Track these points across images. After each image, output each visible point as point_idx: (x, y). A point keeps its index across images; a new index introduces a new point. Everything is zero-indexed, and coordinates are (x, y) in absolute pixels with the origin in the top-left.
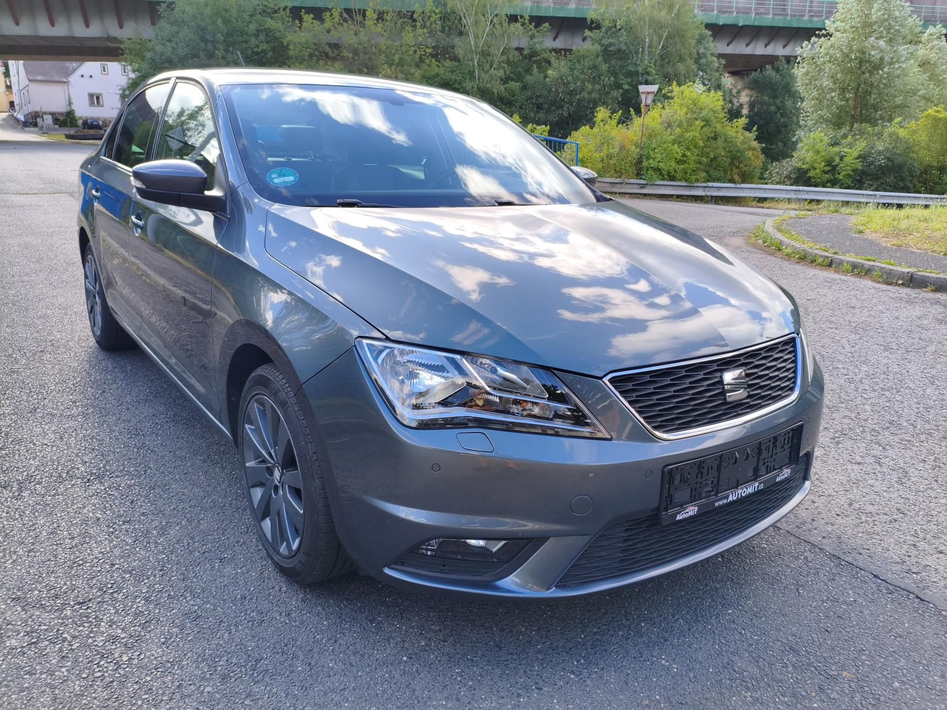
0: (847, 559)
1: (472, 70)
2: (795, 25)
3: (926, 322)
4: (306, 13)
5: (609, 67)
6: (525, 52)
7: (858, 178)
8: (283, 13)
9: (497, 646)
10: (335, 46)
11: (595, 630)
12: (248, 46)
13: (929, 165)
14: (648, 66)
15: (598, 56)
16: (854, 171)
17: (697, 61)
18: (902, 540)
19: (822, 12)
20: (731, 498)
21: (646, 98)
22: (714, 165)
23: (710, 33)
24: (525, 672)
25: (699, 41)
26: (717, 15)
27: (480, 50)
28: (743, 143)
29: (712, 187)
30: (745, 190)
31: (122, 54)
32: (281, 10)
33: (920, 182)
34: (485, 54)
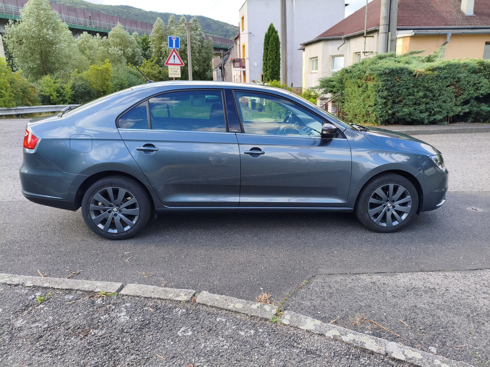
7: (74, 98)
16: (71, 95)
22: (16, 97)
29: (19, 109)
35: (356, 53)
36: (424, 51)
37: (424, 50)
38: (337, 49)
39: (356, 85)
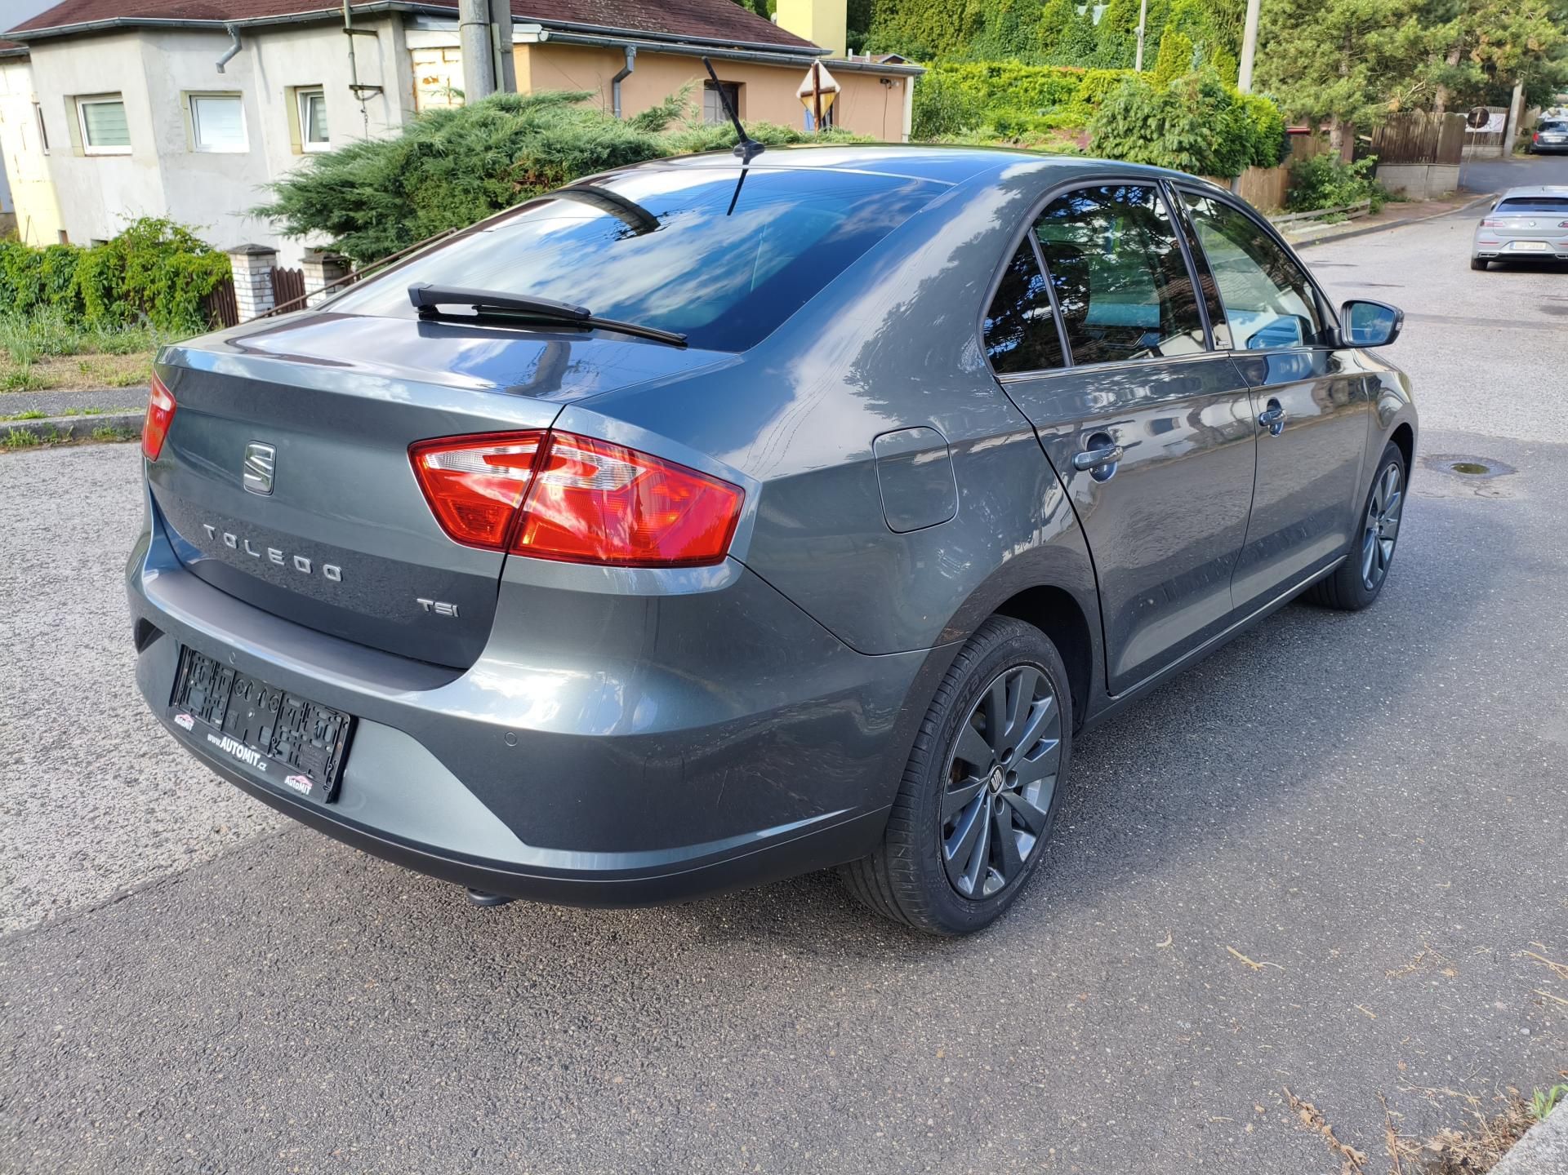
35: (296, 88)
36: (591, 95)
37: (591, 92)
38: (215, 68)
39: (483, 199)
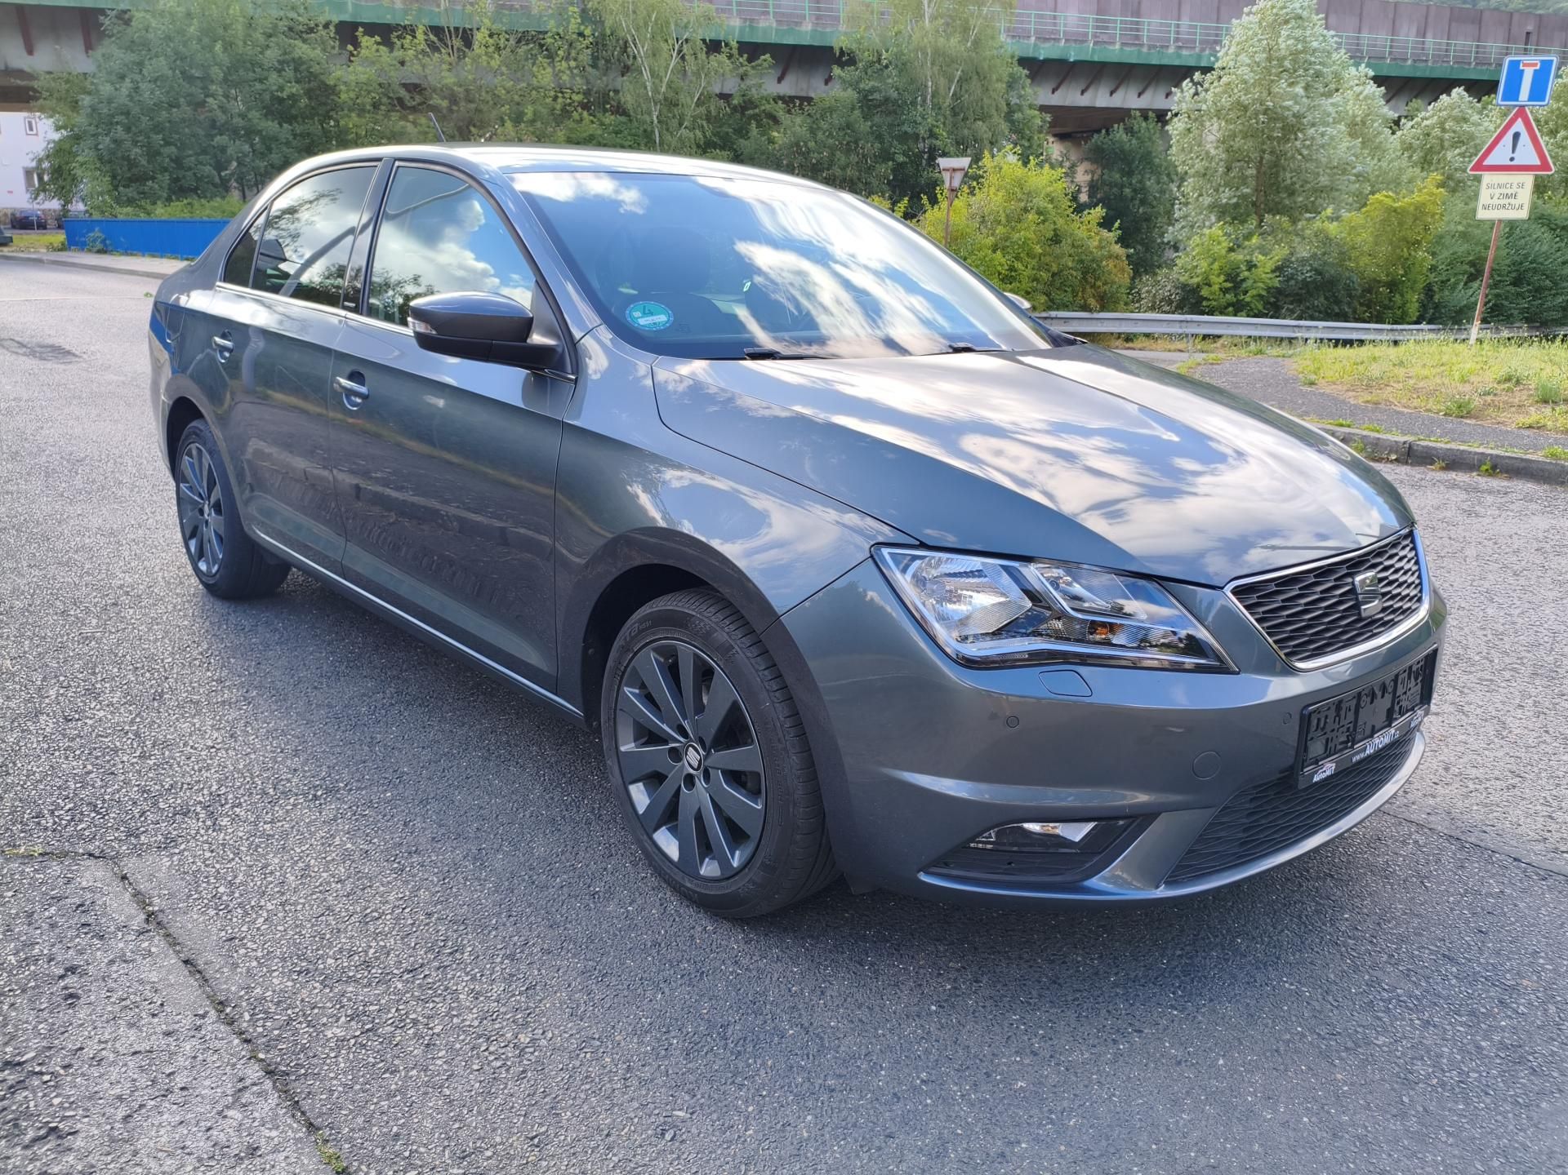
0: (1469, 840)
1: (649, 129)
2: (1154, 62)
3: (1449, 514)
4: (365, 33)
5: (871, 127)
6: (735, 102)
7: (1272, 300)
8: (324, 33)
9: (1055, 982)
10: (414, 88)
11: (1179, 952)
12: (264, 87)
13: (1375, 280)
14: (933, 126)
15: (853, 109)
16: (1268, 289)
17: (1009, 116)
18: (1532, 812)
19: (1194, 41)
20: (1370, 750)
21: (951, 178)
22: (1058, 283)
23: (1026, 72)
24: (1108, 1011)
25: (1011, 85)
26: (1035, 45)
27: (661, 97)
28: (1100, 247)
29: (1056, 318)
30: (1106, 322)
31: (37, 99)
32: (321, 28)
33: (1361, 304)
34: (671, 103)
